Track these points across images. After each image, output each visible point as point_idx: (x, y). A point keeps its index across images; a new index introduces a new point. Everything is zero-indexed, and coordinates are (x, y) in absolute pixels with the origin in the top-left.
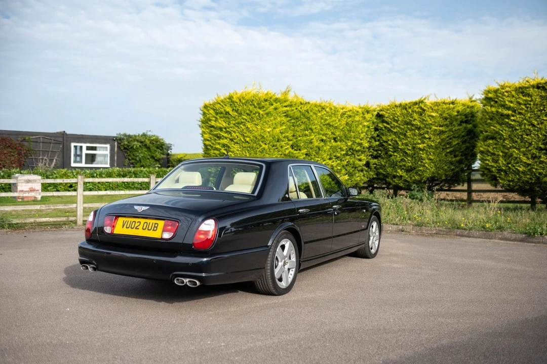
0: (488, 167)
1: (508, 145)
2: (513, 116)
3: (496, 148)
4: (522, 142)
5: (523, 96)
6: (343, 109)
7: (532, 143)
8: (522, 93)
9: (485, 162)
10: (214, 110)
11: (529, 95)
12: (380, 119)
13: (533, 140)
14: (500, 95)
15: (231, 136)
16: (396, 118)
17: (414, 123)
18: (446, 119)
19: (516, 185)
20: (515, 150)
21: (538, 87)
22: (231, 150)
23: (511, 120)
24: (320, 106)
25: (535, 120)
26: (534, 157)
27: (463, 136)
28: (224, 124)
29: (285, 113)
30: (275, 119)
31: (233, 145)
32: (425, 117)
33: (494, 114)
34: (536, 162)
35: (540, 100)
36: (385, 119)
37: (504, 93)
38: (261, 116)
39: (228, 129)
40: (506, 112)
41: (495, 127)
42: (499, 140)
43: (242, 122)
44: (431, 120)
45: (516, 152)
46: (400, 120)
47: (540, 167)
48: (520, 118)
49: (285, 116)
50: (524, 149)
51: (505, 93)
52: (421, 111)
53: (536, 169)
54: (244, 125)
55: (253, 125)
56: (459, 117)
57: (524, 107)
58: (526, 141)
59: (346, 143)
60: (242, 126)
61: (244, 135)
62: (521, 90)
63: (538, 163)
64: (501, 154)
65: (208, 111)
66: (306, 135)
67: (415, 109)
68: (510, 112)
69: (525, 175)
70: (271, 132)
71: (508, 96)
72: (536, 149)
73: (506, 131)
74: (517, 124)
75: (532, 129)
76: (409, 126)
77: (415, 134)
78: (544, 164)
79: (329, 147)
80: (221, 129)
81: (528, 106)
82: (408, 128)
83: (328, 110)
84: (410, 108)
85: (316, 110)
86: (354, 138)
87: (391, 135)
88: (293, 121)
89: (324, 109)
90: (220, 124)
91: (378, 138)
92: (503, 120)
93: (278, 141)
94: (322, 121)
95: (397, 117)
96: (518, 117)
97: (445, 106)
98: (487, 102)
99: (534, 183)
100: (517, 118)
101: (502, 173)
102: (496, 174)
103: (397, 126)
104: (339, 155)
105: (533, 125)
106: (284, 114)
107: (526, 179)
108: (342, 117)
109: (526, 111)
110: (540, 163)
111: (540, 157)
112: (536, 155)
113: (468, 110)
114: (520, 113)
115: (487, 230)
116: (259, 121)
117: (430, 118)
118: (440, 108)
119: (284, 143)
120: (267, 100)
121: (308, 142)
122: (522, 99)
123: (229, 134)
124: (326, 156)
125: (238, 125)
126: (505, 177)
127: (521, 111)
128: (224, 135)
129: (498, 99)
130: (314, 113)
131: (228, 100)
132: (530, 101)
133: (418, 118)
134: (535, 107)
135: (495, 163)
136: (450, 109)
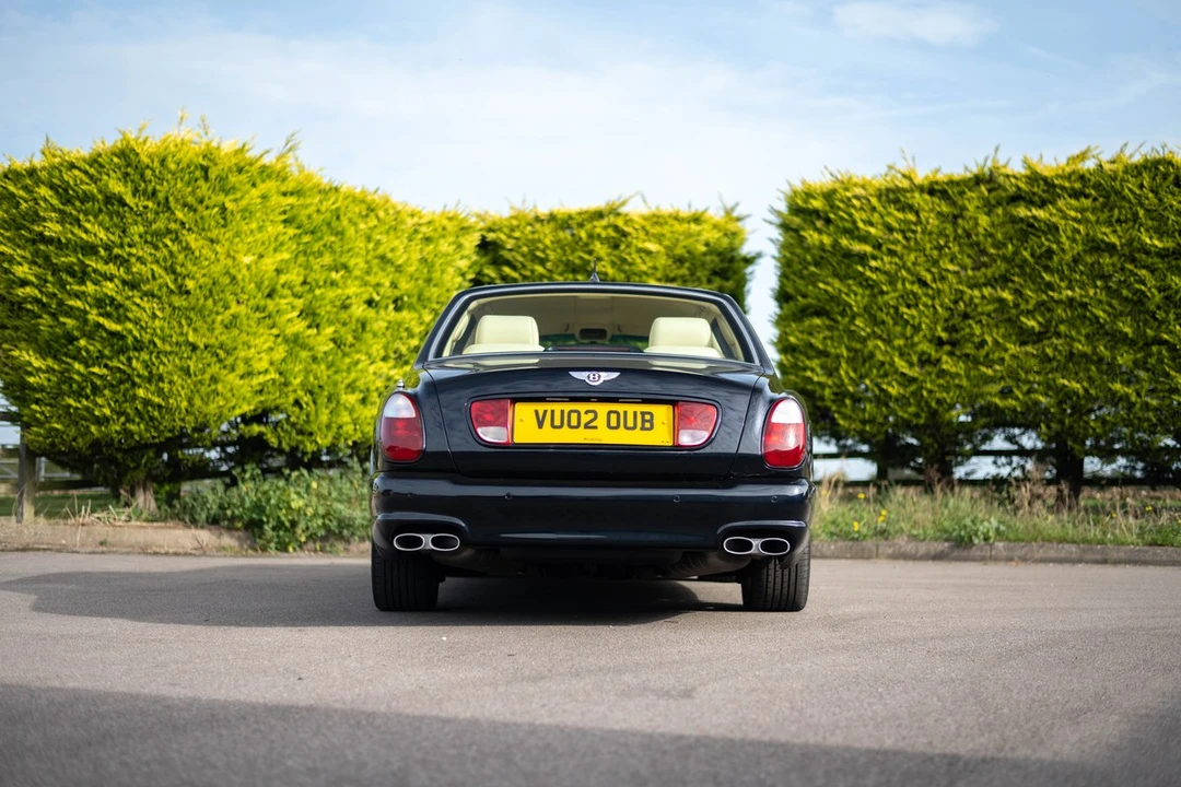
0: (810, 387)
1: (863, 329)
2: (875, 258)
3: (832, 338)
4: (896, 324)
5: (898, 210)
6: (412, 215)
7: (920, 324)
8: (896, 201)
9: (802, 373)
10: (52, 187)
11: (911, 208)
13: (924, 319)
14: (841, 205)
15: (128, 271)
16: (539, 254)
18: (680, 261)
19: (879, 433)
20: (880, 343)
21: (932, 190)
22: (130, 315)
23: (871, 268)
24: (363, 201)
25: (929, 271)
26: (925, 361)
28: (102, 234)
29: (285, 212)
30: (261, 229)
31: (138, 301)
32: (630, 254)
33: (824, 250)
34: (930, 374)
35: (936, 222)
36: (506, 254)
37: (849, 199)
38: (229, 217)
39: (116, 251)
40: (858, 247)
41: (827, 283)
42: (839, 318)
43: (169, 231)
44: (644, 263)
45: (883, 348)
46: (552, 257)
47: (939, 386)
48: (891, 263)
49: (285, 221)
50: (901, 342)
51: (855, 202)
52: (614, 235)
53: (930, 392)
54: (176, 240)
55: (201, 242)
56: (708, 258)
57: (900, 237)
58: (907, 322)
60: (169, 243)
61: (174, 272)
62: (893, 196)
63: (933, 376)
64: (845, 353)
65: (25, 188)
66: (333, 284)
67: (598, 230)
68: (868, 249)
69: (901, 405)
70: (253, 268)
71: (862, 209)
72: (930, 341)
73: (856, 294)
74: (883, 278)
75: (920, 292)
78: (948, 378)
79: (385, 325)
80: (90, 249)
81: (909, 234)
83: (381, 214)
84: (581, 225)
85: (354, 213)
86: (438, 303)
89: (373, 210)
90: (86, 231)
92: (848, 266)
93: (270, 296)
94: (371, 246)
95: (543, 251)
96: (887, 262)
97: (679, 227)
98: (805, 221)
99: (923, 425)
100: (884, 265)
101: (848, 402)
102: (828, 404)
104: (404, 349)
105: (923, 283)
106: (284, 217)
107: (906, 416)
108: (410, 240)
109: (904, 247)
110: (938, 376)
111: (939, 360)
112: (930, 355)
113: (725, 242)
114: (892, 253)
115: (853, 539)
116: (223, 230)
117: (641, 257)
118: (666, 230)
119: (283, 301)
120: (242, 169)
121: (338, 303)
122: (895, 216)
123: (121, 264)
124: (377, 349)
125: (154, 239)
126: (853, 410)
127: (893, 247)
128: (101, 266)
129: (835, 214)
130: (350, 220)
131: (116, 160)
132: (915, 224)
133: (609, 255)
134: (927, 238)
135: (830, 375)
136: (689, 235)
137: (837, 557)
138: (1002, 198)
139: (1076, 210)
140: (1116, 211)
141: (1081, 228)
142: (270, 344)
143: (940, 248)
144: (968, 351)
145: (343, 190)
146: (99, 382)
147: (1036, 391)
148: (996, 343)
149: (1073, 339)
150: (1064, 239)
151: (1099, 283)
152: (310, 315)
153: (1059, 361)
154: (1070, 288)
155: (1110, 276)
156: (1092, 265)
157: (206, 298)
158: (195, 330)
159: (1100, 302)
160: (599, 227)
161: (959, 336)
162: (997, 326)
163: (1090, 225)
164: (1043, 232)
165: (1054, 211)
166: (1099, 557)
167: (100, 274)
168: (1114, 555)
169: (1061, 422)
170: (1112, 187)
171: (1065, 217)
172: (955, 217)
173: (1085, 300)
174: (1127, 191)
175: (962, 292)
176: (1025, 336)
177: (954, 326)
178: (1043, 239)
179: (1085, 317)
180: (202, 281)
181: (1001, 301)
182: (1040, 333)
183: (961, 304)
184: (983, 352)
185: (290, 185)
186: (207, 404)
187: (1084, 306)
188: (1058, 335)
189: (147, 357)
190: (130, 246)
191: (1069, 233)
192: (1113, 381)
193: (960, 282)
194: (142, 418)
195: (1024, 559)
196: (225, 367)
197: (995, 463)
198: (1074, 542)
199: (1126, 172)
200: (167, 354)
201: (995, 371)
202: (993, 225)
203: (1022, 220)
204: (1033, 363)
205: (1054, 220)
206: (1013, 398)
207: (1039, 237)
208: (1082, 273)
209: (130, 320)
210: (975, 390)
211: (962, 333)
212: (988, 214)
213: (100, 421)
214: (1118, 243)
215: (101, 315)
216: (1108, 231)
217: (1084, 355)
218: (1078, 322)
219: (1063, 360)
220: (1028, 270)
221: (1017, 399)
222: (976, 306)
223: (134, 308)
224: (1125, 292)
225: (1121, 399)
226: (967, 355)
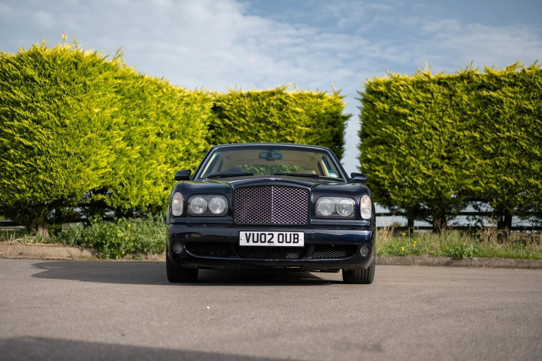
0: (377, 180)
1: (404, 151)
2: (410, 116)
3: (389, 156)
4: (420, 149)
5: (422, 92)
6: (180, 92)
7: (433, 148)
8: (422, 88)
9: (373, 173)
11: (429, 91)
12: (216, 113)
13: (435, 146)
14: (394, 89)
15: (36, 114)
16: (242, 113)
17: (271, 120)
18: (313, 117)
19: (412, 203)
20: (413, 158)
21: (439, 82)
22: (36, 137)
23: (409, 121)
24: (156, 84)
25: (438, 123)
26: (435, 167)
27: (330, 142)
28: (22, 96)
29: (116, 87)
30: (104, 95)
31: (40, 130)
32: (288, 113)
33: (385, 112)
34: (437, 173)
35: (441, 98)
36: (226, 113)
37: (398, 86)
38: (88, 89)
39: (30, 104)
40: (402, 110)
41: (387, 128)
42: (393, 146)
43: (57, 95)
44: (295, 118)
45: (414, 160)
46: (249, 115)
47: (442, 179)
48: (419, 118)
49: (116, 92)
50: (423, 158)
51: (401, 88)
52: (280, 103)
53: (438, 182)
54: (61, 99)
55: (73, 101)
56: (326, 116)
57: (423, 106)
58: (426, 148)
59: (183, 141)
60: (57, 101)
61: (59, 116)
62: (419, 85)
63: (439, 174)
64: (395, 163)
66: (140, 124)
67: (272, 101)
68: (407, 111)
69: (423, 189)
70: (100, 114)
71: (404, 91)
72: (438, 157)
73: (401, 134)
74: (414, 126)
75: (433, 132)
76: (263, 125)
77: (271, 135)
78: (447, 176)
79: (166, 146)
80: (16, 104)
81: (428, 104)
82: (261, 126)
83: (165, 90)
84: (263, 99)
85: (151, 89)
86: (192, 136)
87: (234, 136)
88: (127, 101)
89: (160, 88)
90: (14, 94)
91: (213, 140)
92: (397, 120)
93: (108, 129)
94: (159, 106)
95: (245, 111)
97: (312, 100)
98: (375, 97)
99: (434, 199)
100: (415, 119)
101: (396, 187)
102: (386, 188)
103: (243, 124)
104: (175, 158)
105: (435, 128)
106: (116, 90)
107: (426, 194)
108: (179, 104)
109: (426, 110)
110: (442, 175)
111: (442, 167)
112: (438, 164)
114: (419, 113)
115: (401, 255)
116: (84, 95)
117: (293, 115)
118: (305, 101)
119: (115, 132)
120: (95, 64)
121: (142, 134)
122: (421, 95)
123: (32, 112)
124: (162, 158)
125: (49, 99)
126: (399, 191)
127: (420, 110)
128: (22, 112)
129: (391, 94)
130: (149, 93)
131: (30, 58)
132: (431, 99)
133: (277, 114)
134: (437, 106)
135: (388, 174)
136: (317, 104)
137: (393, 264)
138: (474, 86)
139: (512, 93)
140: (532, 94)
141: (514, 101)
142: (108, 153)
143: (443, 111)
144: (457, 162)
145: (146, 77)
146: (20, 172)
147: (491, 183)
148: (471, 158)
149: (509, 156)
150: (505, 107)
151: (523, 129)
152: (128, 139)
153: (502, 168)
154: (508, 131)
155: (529, 125)
156: (519, 120)
157: (75, 129)
158: (69, 145)
159: (523, 138)
160: (273, 100)
161: (452, 155)
162: (471, 150)
163: (518, 100)
164: (495, 103)
165: (501, 93)
166: (526, 265)
167: (21, 116)
168: (533, 264)
169: (503, 198)
170: (530, 81)
171: (506, 96)
172: (451, 96)
173: (515, 137)
174: (537, 83)
175: (454, 133)
176: (485, 155)
177: (450, 150)
178: (495, 107)
179: (516, 146)
180: (73, 120)
181: (474, 137)
182: (493, 154)
183: (454, 139)
184: (464, 163)
185: (119, 74)
186: (75, 183)
187: (515, 140)
188: (502, 155)
189: (45, 159)
190: (37, 102)
191: (508, 104)
192: (530, 177)
193: (453, 128)
194: (41, 190)
195: (488, 266)
196: (84, 165)
197: (467, 218)
198: (513, 258)
199: (536, 74)
200: (55, 157)
201: (470, 172)
202: (470, 100)
203: (484, 97)
204: (490, 169)
205: (501, 97)
206: (479, 186)
207: (493, 106)
208: (514, 124)
209: (36, 140)
210: (460, 182)
211: (454, 153)
212: (467, 94)
213: (20, 191)
214: (532, 109)
215: (21, 137)
216: (527, 103)
217: (515, 165)
218: (512, 148)
219: (504, 167)
220: (487, 122)
221: (481, 186)
222: (461, 140)
223: (38, 134)
224: (536, 133)
225: (533, 187)
226: (456, 165)
